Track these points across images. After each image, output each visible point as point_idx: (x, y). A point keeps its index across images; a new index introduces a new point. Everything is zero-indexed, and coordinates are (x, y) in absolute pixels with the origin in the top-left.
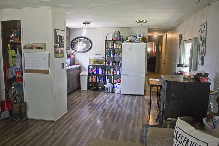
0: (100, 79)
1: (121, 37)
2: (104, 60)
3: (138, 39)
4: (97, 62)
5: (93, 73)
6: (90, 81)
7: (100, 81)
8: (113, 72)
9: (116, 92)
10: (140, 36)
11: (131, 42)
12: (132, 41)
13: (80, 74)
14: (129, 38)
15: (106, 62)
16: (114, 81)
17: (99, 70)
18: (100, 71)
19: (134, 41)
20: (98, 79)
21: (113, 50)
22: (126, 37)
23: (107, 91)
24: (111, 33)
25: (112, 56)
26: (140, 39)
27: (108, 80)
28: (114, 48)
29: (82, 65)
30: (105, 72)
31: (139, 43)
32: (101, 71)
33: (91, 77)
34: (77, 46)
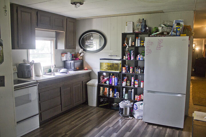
0: (115, 93)
1: (147, 28)
2: (121, 63)
3: (175, 30)
4: (112, 66)
5: (105, 83)
6: (101, 94)
7: (115, 95)
8: (134, 82)
9: (136, 116)
10: (178, 24)
11: (162, 34)
12: (165, 33)
13: (87, 83)
14: (160, 28)
15: (123, 68)
16: (134, 97)
17: (113, 78)
18: (114, 81)
19: (168, 33)
20: (111, 92)
21: (134, 48)
22: (156, 28)
23: (122, 113)
24: (132, 22)
25: (132, 58)
26: (178, 29)
27: (126, 95)
28: (136, 45)
29: (92, 70)
30: (122, 83)
31: (176, 35)
32: (116, 81)
33: (102, 88)
34: (86, 44)
